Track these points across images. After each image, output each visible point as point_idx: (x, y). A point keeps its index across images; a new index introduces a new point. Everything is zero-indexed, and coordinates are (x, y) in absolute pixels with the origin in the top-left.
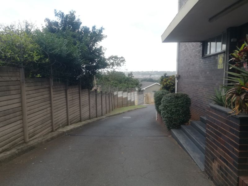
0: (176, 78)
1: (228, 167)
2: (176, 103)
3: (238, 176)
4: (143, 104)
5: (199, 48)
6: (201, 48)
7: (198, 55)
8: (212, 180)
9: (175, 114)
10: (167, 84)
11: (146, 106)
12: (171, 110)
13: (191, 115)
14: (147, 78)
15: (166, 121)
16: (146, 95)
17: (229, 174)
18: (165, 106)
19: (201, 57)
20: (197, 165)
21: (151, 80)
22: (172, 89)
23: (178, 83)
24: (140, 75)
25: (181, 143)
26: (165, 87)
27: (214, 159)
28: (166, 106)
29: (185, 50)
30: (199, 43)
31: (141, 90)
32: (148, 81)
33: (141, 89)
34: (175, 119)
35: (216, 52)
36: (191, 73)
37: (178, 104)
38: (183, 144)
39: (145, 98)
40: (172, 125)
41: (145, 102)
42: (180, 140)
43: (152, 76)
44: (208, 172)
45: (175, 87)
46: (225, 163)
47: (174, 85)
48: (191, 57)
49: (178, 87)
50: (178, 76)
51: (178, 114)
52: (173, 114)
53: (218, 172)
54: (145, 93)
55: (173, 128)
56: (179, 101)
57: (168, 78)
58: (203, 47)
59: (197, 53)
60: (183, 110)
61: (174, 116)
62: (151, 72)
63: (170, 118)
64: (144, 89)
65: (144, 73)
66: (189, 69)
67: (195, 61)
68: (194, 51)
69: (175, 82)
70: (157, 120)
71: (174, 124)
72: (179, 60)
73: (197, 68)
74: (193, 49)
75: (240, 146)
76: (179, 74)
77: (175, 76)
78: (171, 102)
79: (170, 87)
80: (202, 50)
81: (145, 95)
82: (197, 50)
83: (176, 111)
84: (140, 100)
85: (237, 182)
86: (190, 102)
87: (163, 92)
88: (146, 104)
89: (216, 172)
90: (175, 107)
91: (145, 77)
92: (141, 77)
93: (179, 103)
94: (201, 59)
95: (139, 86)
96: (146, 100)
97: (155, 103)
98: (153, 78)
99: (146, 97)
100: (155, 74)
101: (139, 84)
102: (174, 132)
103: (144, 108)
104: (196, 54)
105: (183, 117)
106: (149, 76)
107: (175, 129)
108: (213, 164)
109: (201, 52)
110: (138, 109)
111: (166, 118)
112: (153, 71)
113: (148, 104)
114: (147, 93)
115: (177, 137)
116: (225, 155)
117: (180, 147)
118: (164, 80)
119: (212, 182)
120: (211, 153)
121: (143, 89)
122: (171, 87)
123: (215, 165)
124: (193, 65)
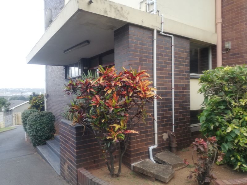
0: (45, 97)
1: (72, 165)
2: (41, 121)
3: (76, 169)
4: (11, 126)
5: (63, 71)
6: (64, 71)
7: (62, 77)
8: (65, 180)
9: (40, 132)
10: (36, 103)
11: (15, 128)
12: (36, 128)
13: (56, 131)
14: (18, 95)
15: (32, 139)
16: (16, 115)
17: (73, 170)
18: (30, 125)
19: (65, 79)
20: (55, 171)
21: (23, 98)
22: (42, 108)
23: (47, 102)
24: (9, 93)
25: (44, 157)
26: (34, 105)
27: (65, 162)
28: (32, 124)
29: (52, 71)
30: (62, 67)
31: (10, 110)
32: (18, 99)
33: (9, 108)
34: (40, 136)
35: (75, 76)
36: (57, 93)
37: (42, 122)
38: (46, 157)
39: (14, 119)
40: (38, 142)
41: (14, 123)
42: (43, 155)
43: (24, 94)
44: (63, 174)
45: (44, 106)
46: (70, 162)
47: (43, 103)
48: (57, 78)
49: (47, 105)
50: (46, 95)
51: (43, 131)
52: (39, 132)
53: (68, 170)
54: (14, 113)
55: (39, 145)
56: (44, 119)
57: (37, 97)
58: (65, 70)
59: (62, 75)
60: (48, 127)
61: (39, 134)
62: (23, 89)
63: (35, 135)
64: (13, 108)
65: (13, 91)
66: (56, 89)
67: (60, 82)
68: (59, 73)
69: (44, 100)
70: (26, 140)
71: (40, 141)
72: (47, 81)
73: (62, 88)
74: (58, 72)
75: (76, 147)
76: (48, 93)
77: (44, 95)
78: (36, 121)
79: (39, 105)
80: (65, 73)
81: (14, 115)
82: (61, 72)
83: (41, 129)
84: (7, 121)
85: (76, 174)
86: (54, 118)
87: (32, 111)
88: (15, 125)
89: (67, 171)
90: (41, 125)
91: (15, 94)
92: (9, 94)
93: (44, 121)
94: (65, 81)
95: (7, 105)
96: (15, 121)
97: (23, 123)
98: (24, 95)
99: (15, 117)
100: (28, 92)
101: (7, 103)
102: (39, 148)
103: (12, 130)
104: (60, 76)
105: (48, 133)
106: (20, 93)
107: (41, 145)
108: (65, 166)
109: (64, 75)
110: (4, 131)
111: (31, 136)
112: (25, 88)
113: (18, 124)
114: (16, 113)
115: (41, 152)
116: (70, 157)
117: (44, 161)
118: (33, 98)
119: (65, 181)
120: (63, 158)
121: (11, 109)
122: (41, 106)
123: (66, 167)
124: (59, 85)
